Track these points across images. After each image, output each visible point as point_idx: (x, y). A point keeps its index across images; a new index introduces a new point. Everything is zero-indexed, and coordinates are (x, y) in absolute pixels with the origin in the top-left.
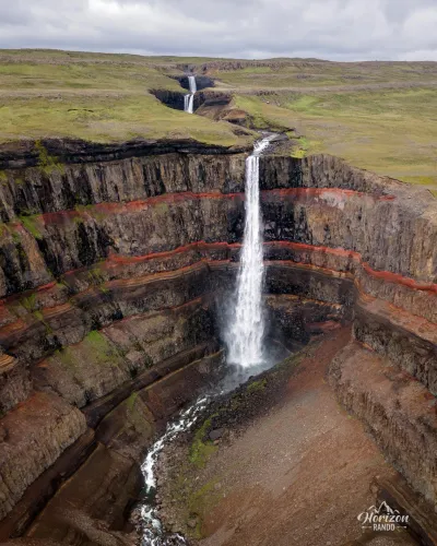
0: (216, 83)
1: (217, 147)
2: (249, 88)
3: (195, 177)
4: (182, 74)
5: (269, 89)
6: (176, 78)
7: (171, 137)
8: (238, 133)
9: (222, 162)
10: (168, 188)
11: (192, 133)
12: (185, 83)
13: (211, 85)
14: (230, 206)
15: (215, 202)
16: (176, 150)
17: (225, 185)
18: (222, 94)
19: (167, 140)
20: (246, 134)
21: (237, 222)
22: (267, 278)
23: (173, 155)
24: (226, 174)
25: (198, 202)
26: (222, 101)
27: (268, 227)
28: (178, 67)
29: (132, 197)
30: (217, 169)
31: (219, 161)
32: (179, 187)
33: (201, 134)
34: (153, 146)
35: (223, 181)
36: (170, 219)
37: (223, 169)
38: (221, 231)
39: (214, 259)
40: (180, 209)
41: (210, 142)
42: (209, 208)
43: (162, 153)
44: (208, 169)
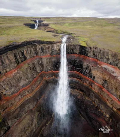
0: (44, 21)
1: (48, 42)
2: (53, 22)
3: (40, 51)
4: (34, 20)
5: (58, 22)
6: (33, 21)
7: (29, 40)
8: (55, 36)
9: (50, 46)
10: (28, 57)
11: (38, 38)
12: (35, 22)
13: (42, 22)
14: (54, 59)
15: (48, 58)
16: (31, 44)
17: (52, 53)
18: (46, 24)
19: (27, 41)
20: (57, 36)
21: (57, 64)
22: (69, 84)
23: (30, 46)
24: (52, 49)
25: (41, 59)
26: (46, 25)
27: (70, 67)
28: (34, 18)
29: (8, 70)
30: (48, 48)
31: (49, 46)
32: (33, 55)
33: (42, 37)
34: (20, 45)
35: (51, 51)
36: (29, 70)
37: (51, 48)
38: (50, 67)
39: (48, 77)
40: (34, 64)
41: (46, 40)
42: (45, 61)
43: (24, 46)
44: (45, 48)
